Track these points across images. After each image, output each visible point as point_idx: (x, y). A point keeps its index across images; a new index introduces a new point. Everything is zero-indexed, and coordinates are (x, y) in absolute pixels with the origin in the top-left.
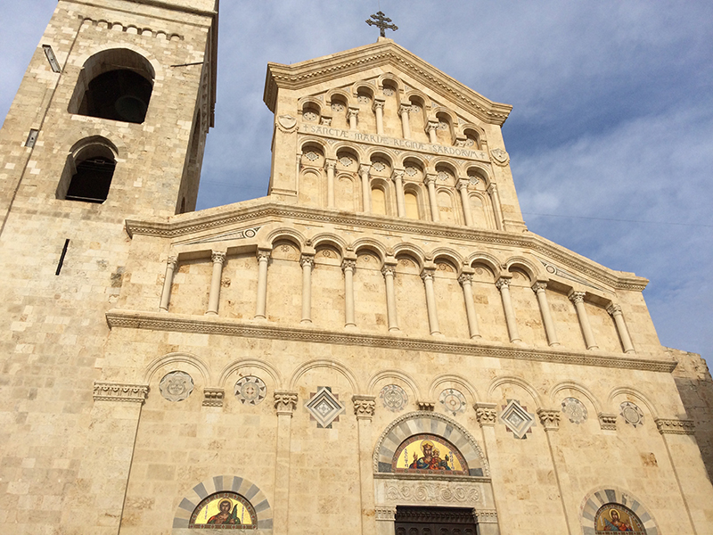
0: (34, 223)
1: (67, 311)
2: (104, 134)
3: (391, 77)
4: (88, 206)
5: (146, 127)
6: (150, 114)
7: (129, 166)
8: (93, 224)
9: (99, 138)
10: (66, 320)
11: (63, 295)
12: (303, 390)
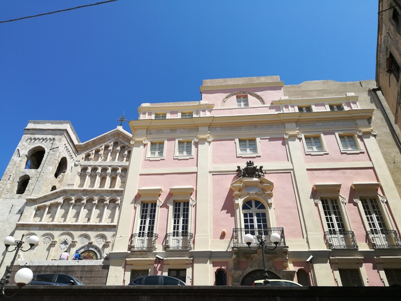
0: (7, 201)
1: (10, 223)
2: (27, 174)
3: (116, 140)
4: (19, 195)
5: (39, 170)
6: (41, 166)
7: (32, 182)
8: (19, 200)
9: (26, 175)
10: (9, 226)
11: (9, 219)
12: (60, 240)
